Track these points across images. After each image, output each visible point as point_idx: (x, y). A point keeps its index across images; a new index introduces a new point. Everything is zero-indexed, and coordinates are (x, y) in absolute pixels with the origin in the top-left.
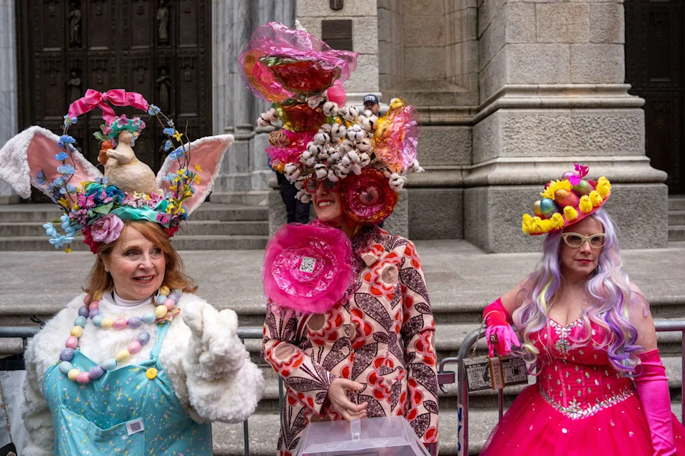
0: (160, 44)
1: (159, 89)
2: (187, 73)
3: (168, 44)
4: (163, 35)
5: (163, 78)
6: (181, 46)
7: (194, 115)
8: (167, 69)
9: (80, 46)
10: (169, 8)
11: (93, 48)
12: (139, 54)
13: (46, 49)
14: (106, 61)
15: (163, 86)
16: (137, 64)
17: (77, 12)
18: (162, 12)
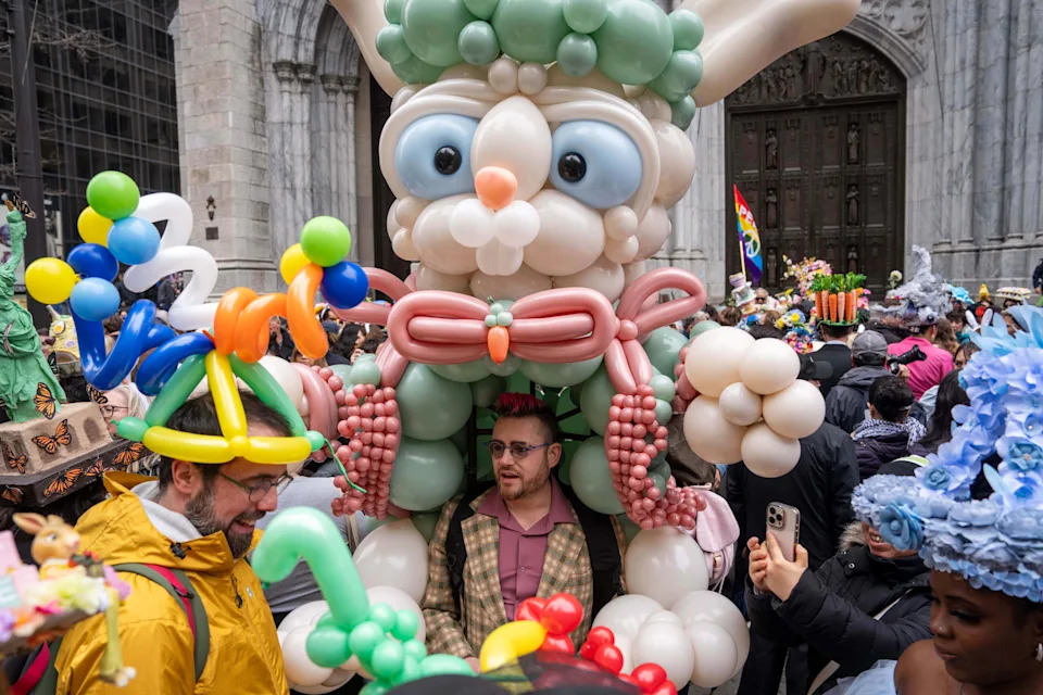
0: (849, 164)
1: (848, 203)
2: (874, 189)
3: (857, 163)
4: (854, 155)
5: (854, 194)
6: (870, 165)
7: (881, 225)
8: (857, 186)
9: (775, 168)
10: (858, 132)
11: (787, 170)
12: (830, 173)
13: (745, 172)
14: (799, 180)
15: (853, 201)
16: (829, 182)
17: (774, 139)
18: (853, 135)
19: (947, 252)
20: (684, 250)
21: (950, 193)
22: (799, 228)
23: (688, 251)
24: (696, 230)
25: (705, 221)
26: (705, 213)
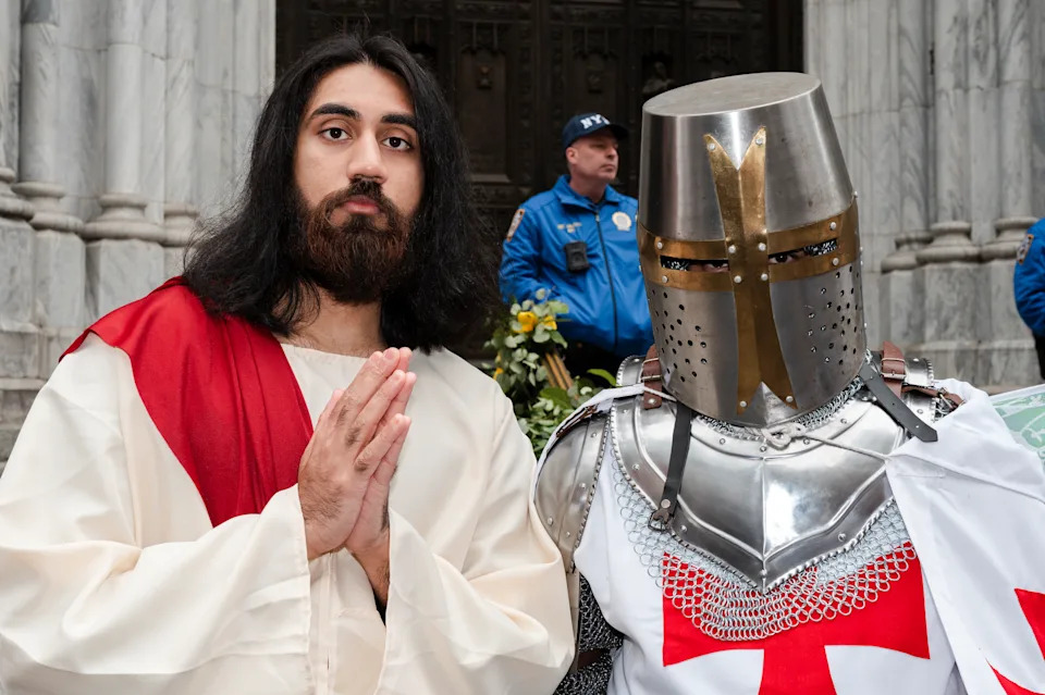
19: (966, 259)
20: (141, 207)
21: (962, 86)
22: (504, 178)
23: (155, 212)
24: (182, 146)
25: (210, 125)
26: (212, 99)
